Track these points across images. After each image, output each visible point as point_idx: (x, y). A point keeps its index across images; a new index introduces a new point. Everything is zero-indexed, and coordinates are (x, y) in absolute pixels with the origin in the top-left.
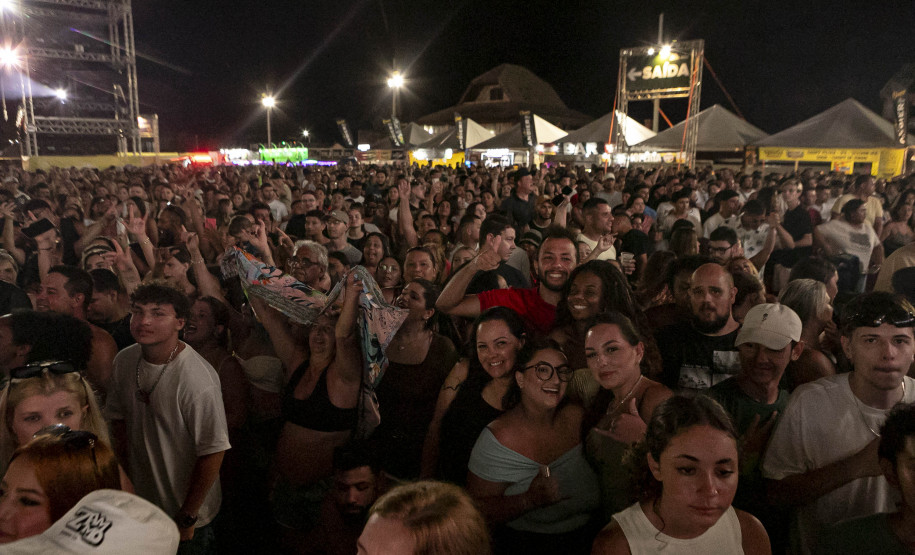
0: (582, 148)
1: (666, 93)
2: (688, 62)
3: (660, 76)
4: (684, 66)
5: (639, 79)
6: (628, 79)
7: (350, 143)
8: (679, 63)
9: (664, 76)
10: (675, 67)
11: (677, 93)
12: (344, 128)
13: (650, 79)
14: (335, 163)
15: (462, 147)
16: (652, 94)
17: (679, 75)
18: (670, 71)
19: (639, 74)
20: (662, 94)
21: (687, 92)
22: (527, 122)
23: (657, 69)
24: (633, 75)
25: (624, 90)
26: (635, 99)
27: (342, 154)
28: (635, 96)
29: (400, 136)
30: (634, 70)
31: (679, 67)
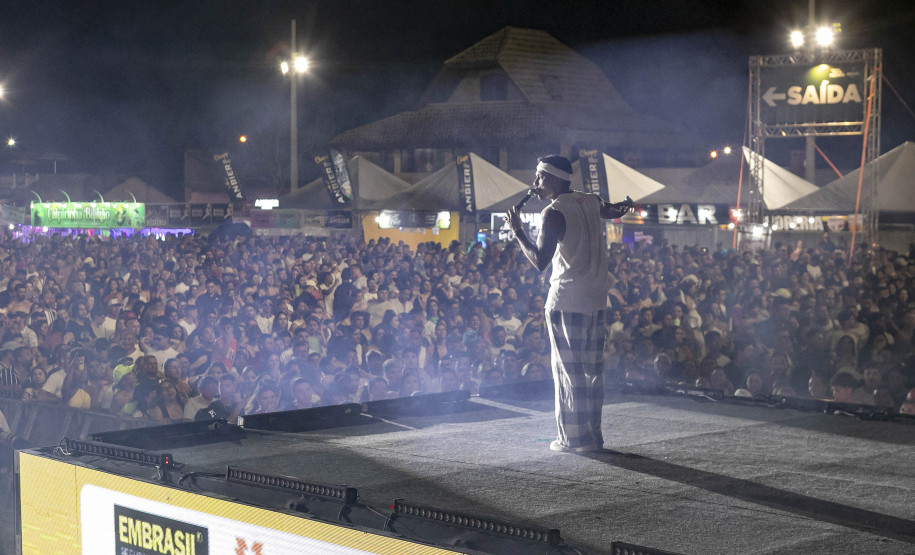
0: (691, 214)
1: (827, 129)
2: (859, 82)
3: (815, 100)
4: (852, 88)
5: (782, 104)
6: (764, 104)
7: (239, 196)
8: (843, 82)
9: (823, 101)
10: (838, 88)
11: (844, 129)
12: (228, 168)
13: (800, 106)
14: (187, 231)
15: (469, 208)
16: (803, 130)
17: (846, 100)
18: (831, 94)
19: (782, 96)
20: (819, 129)
21: (858, 128)
22: (593, 168)
23: (811, 89)
24: (771, 97)
25: (759, 123)
26: (777, 136)
27: (208, 211)
28: (777, 131)
29: (347, 187)
30: (773, 89)
31: (845, 89)
